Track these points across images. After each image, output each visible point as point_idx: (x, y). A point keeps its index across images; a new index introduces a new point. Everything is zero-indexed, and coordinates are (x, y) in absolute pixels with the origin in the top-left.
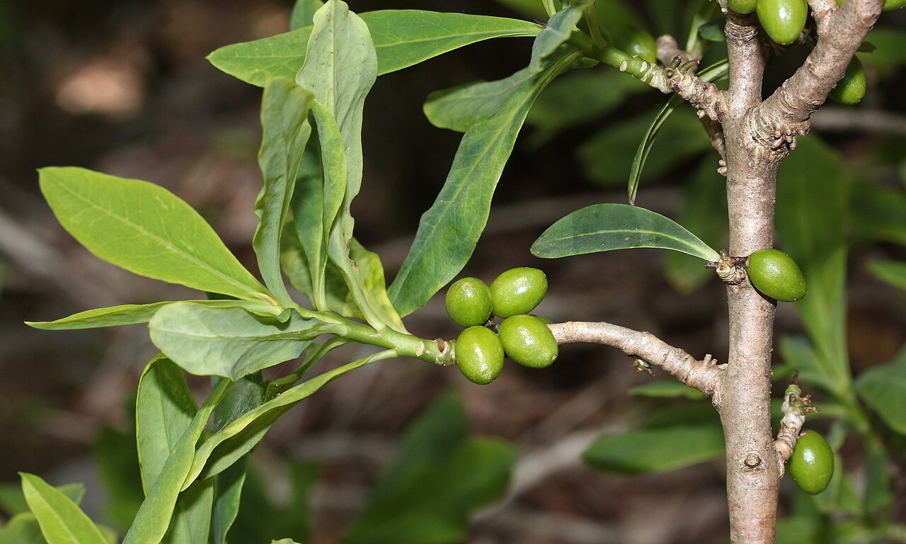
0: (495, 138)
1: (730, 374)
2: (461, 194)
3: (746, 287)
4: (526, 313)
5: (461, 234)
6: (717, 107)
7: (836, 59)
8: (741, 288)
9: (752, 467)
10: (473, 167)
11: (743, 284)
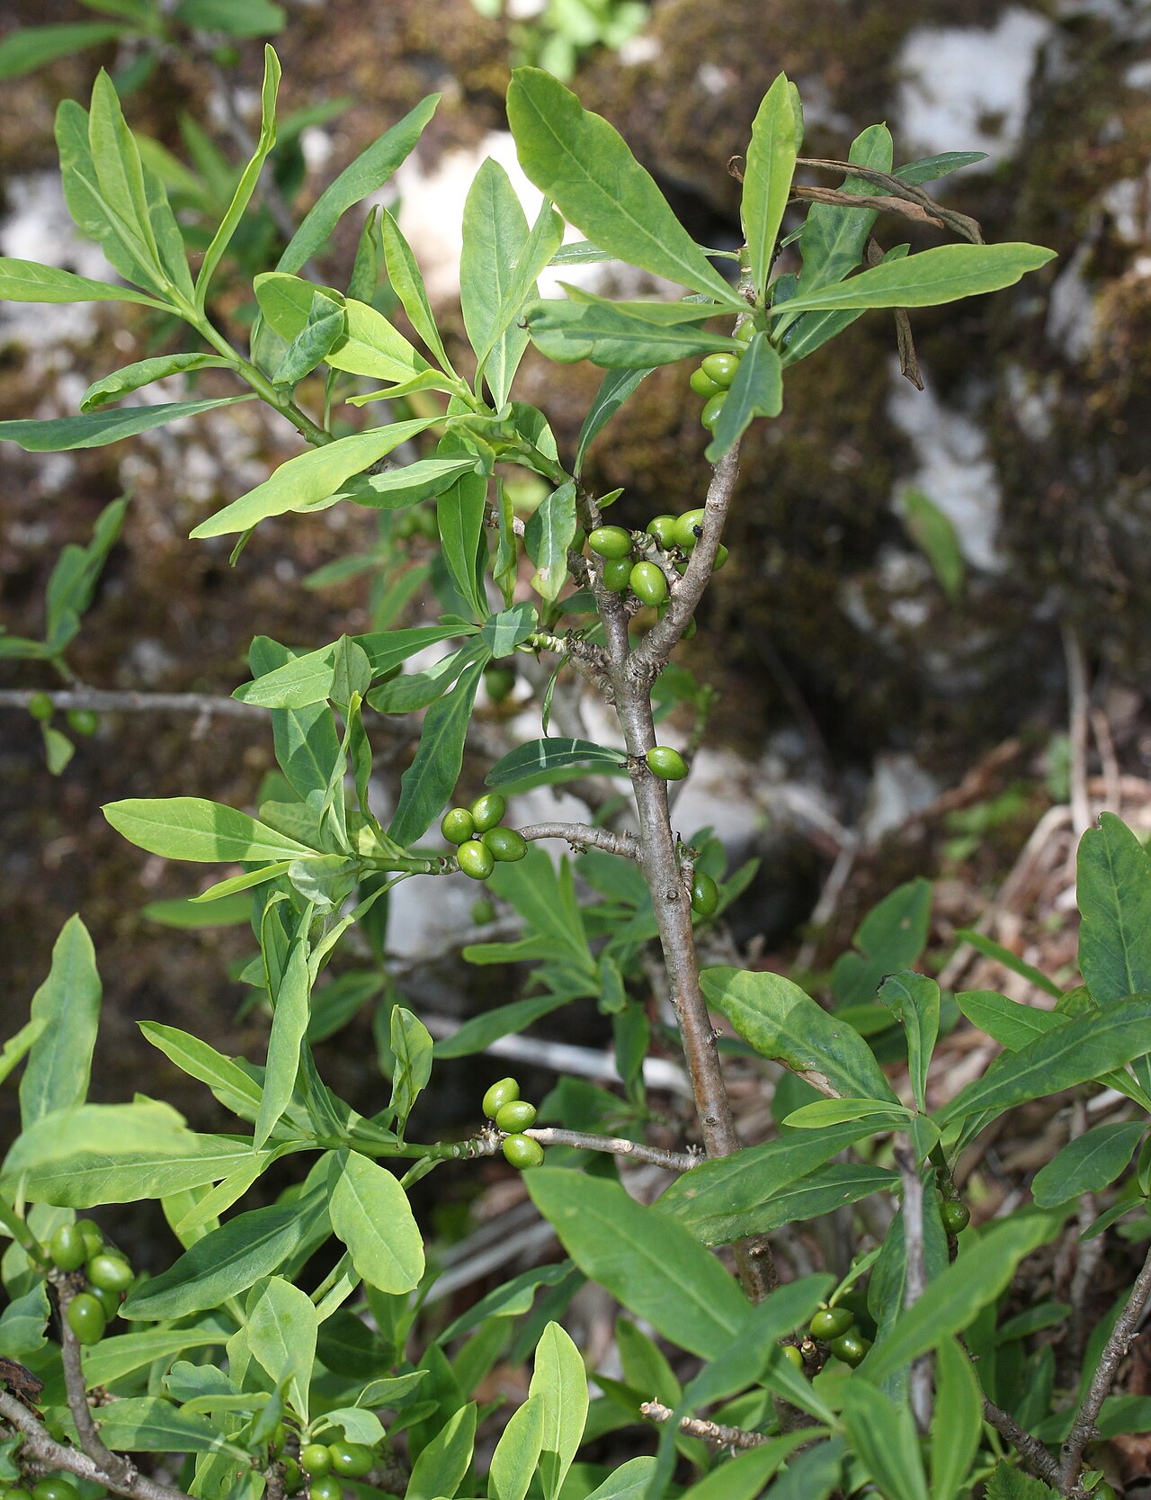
0: (454, 709)
1: (646, 838)
2: (437, 752)
3: (647, 776)
4: (495, 826)
5: (443, 781)
6: (602, 658)
7: (686, 610)
8: (643, 778)
9: (673, 899)
10: (441, 733)
11: (645, 774)
